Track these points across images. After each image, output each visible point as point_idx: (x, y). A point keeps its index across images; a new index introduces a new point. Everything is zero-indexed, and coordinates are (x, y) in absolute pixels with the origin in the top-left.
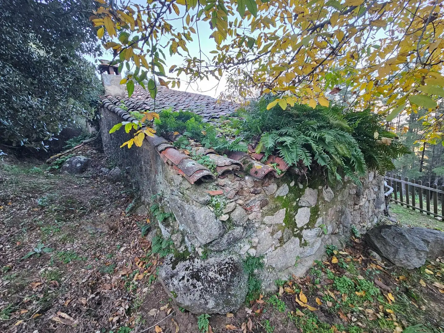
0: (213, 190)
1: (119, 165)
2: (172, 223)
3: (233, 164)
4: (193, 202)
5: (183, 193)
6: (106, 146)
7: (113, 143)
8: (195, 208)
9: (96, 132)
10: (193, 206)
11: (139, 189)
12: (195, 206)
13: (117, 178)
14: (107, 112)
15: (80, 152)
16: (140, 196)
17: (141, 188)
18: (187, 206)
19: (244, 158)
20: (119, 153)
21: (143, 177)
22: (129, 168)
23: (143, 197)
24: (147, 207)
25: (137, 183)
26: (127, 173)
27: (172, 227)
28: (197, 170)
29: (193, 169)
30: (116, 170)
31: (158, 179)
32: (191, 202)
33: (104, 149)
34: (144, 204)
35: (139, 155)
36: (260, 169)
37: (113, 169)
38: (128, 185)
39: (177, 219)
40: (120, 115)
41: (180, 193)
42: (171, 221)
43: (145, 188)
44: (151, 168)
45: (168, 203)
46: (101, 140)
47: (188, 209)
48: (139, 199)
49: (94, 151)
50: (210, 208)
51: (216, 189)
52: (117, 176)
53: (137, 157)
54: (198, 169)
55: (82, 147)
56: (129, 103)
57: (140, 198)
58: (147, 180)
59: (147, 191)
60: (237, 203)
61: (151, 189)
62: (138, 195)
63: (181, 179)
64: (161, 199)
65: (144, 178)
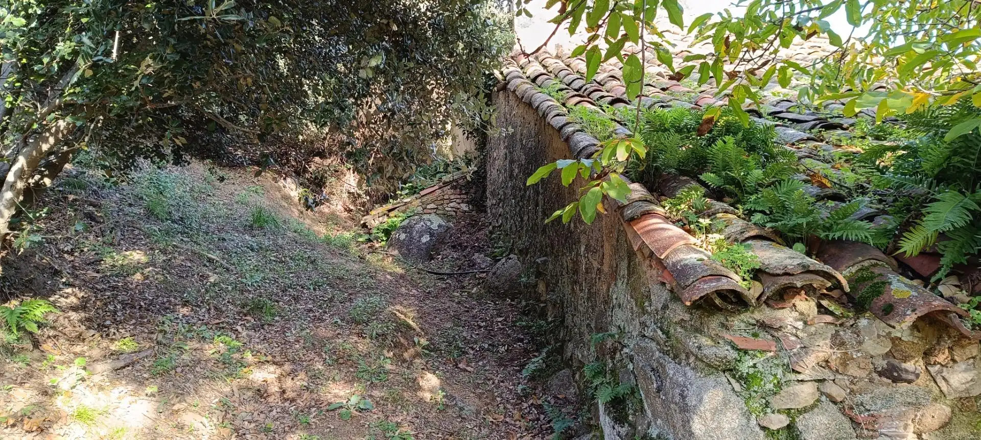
0: (745, 335)
1: (521, 251)
2: (634, 414)
3: (807, 271)
4: (688, 357)
5: (666, 333)
6: (493, 194)
7: (513, 188)
8: (690, 373)
9: (477, 153)
10: (688, 368)
11: (563, 322)
12: (693, 369)
13: (511, 288)
14: (513, 102)
15: (432, 206)
16: (564, 342)
17: (569, 321)
18: (671, 368)
19: (866, 264)
20: (526, 218)
21: (577, 288)
22: (545, 261)
23: (570, 345)
24: (577, 376)
25: (560, 306)
26: (539, 274)
27: (633, 426)
28: (705, 274)
29: (696, 271)
30: (510, 265)
31: (614, 297)
32: (683, 356)
33: (489, 203)
34: (570, 367)
35: (576, 227)
36: (903, 299)
37: (503, 260)
38: (535, 311)
39: (646, 407)
40: (545, 116)
41: (660, 333)
42: (631, 411)
43: (578, 321)
44: (602, 264)
45: (631, 360)
46: (485, 178)
47: (674, 374)
48: (561, 350)
49: (464, 207)
50: (733, 381)
51: (755, 335)
52: (511, 280)
53: (571, 233)
54: (709, 272)
55: (440, 191)
56: (571, 77)
57: (562, 347)
58: (588, 299)
59: (584, 328)
60: (822, 393)
61: (593, 326)
62: (557, 340)
63: (666, 295)
64: (614, 351)
65: (581, 290)
